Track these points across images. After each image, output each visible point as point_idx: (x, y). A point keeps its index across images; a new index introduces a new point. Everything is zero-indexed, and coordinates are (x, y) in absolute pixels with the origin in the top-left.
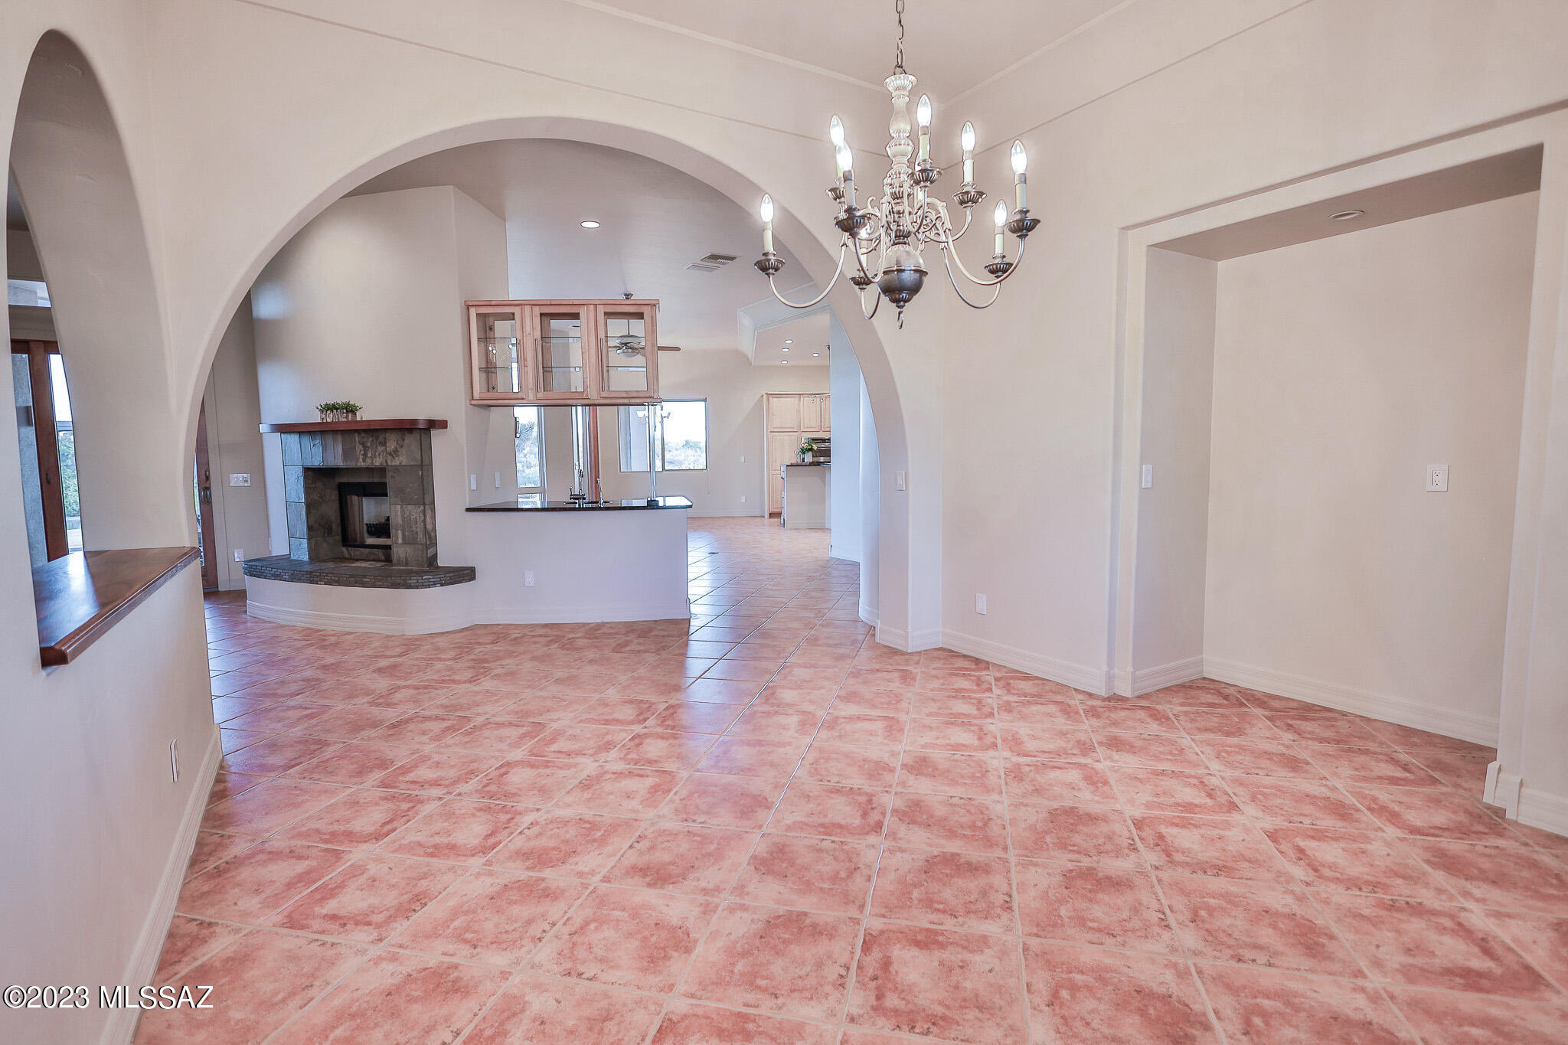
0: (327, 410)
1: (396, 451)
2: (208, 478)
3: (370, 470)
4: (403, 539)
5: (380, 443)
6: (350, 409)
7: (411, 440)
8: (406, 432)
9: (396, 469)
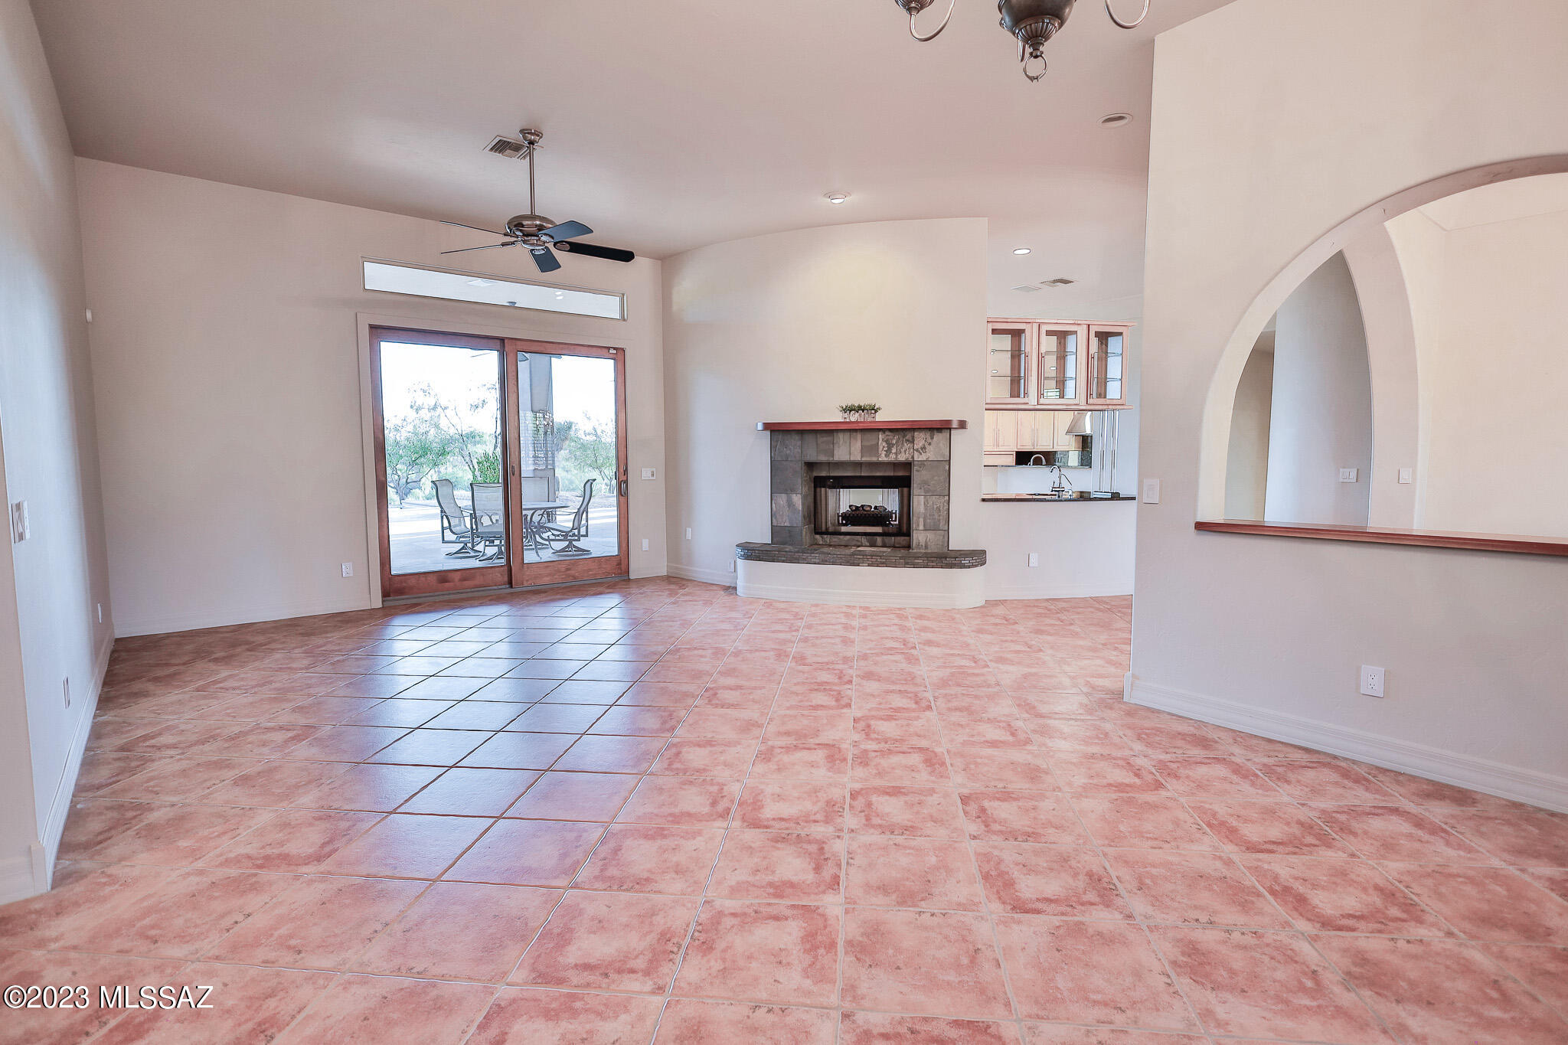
0: (850, 411)
1: (924, 448)
2: (626, 472)
3: (896, 465)
4: (924, 525)
5: (907, 440)
6: (874, 409)
7: (939, 437)
8: (935, 431)
9: (922, 463)
